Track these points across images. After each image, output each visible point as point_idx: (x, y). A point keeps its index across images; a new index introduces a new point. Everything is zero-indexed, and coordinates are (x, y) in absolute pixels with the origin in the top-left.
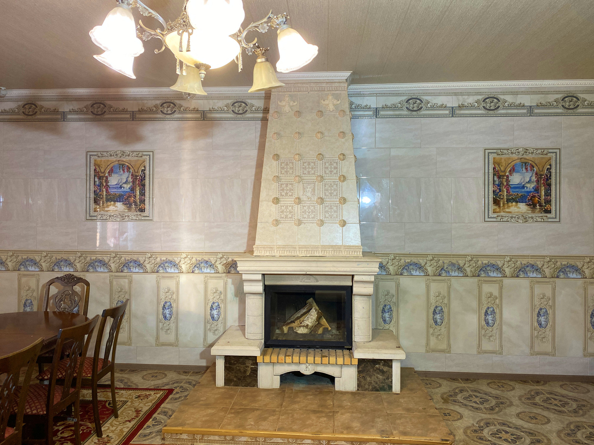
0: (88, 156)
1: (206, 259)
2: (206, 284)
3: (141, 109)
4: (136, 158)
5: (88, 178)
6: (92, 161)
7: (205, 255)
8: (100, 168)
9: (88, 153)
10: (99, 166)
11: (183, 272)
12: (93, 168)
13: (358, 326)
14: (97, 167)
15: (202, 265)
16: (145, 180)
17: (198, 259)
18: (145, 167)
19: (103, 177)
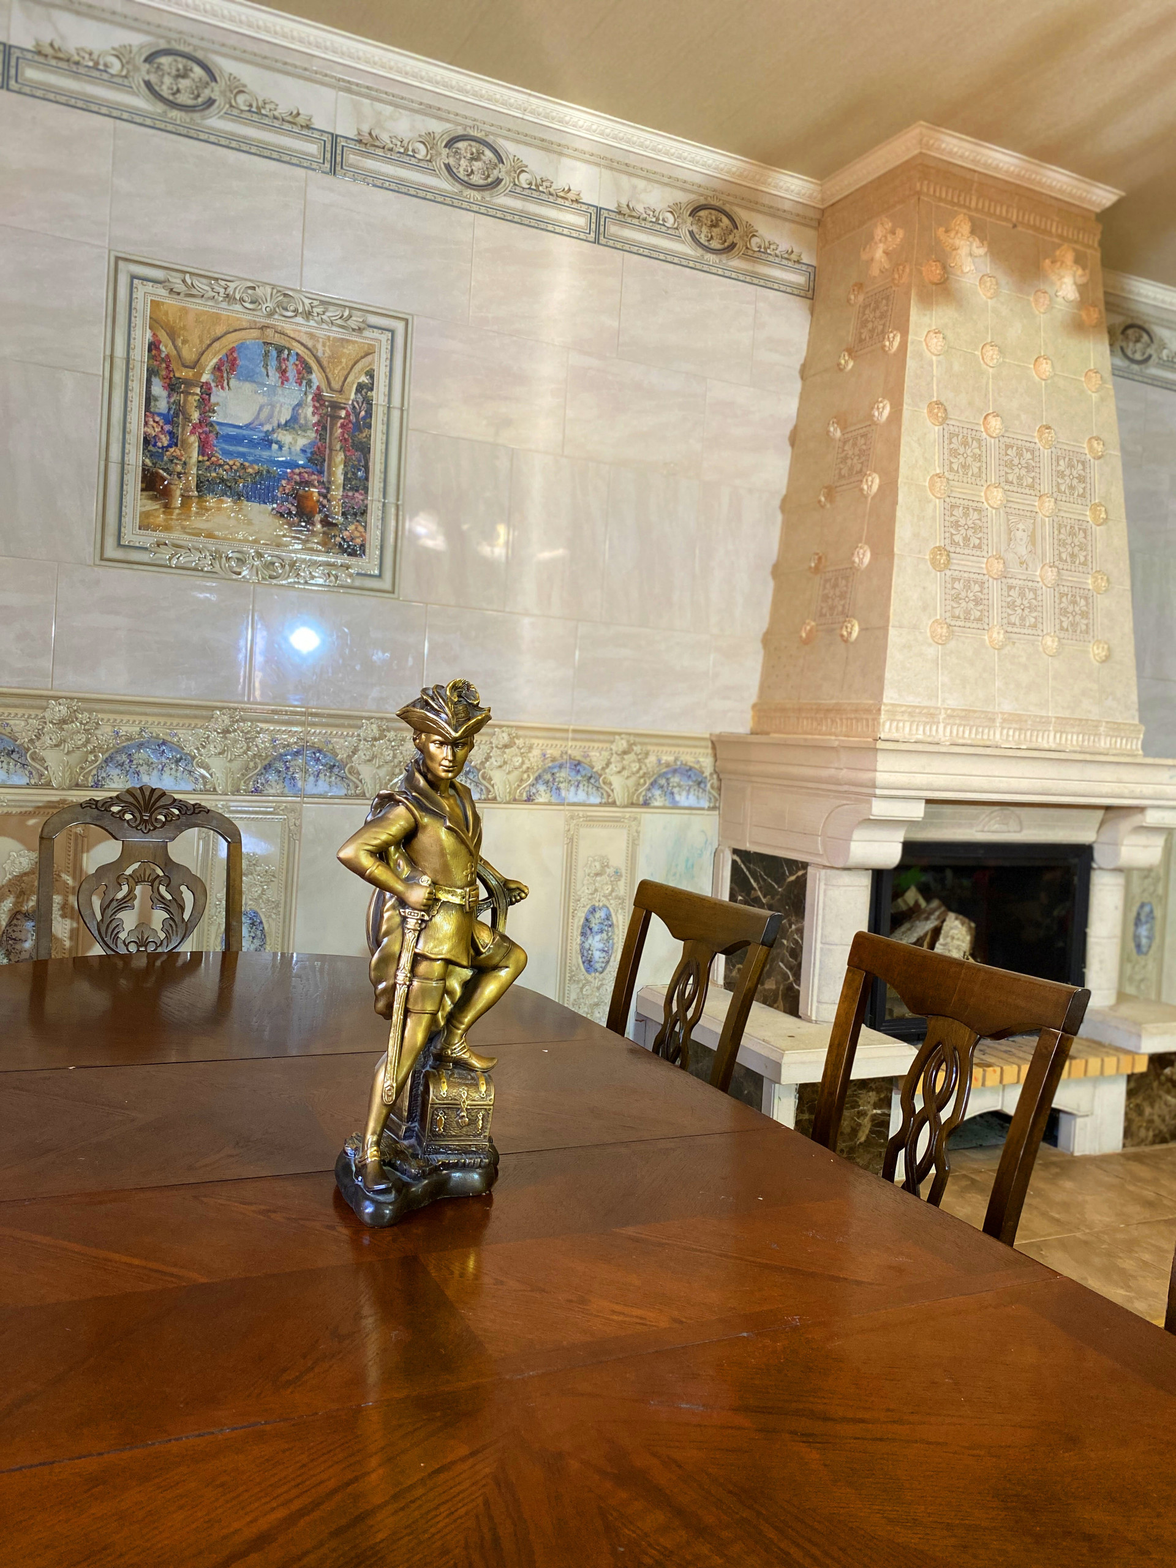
0: (123, 280)
1: (577, 754)
2: (571, 842)
3: (370, 134)
4: (336, 333)
5: (119, 377)
6: (139, 304)
7: (574, 739)
8: (179, 343)
9: (121, 264)
10: (172, 336)
11: (495, 799)
12: (142, 337)
13: (1101, 962)
14: (163, 336)
15: (562, 775)
16: (370, 427)
17: (549, 752)
18: (372, 377)
19: (189, 383)
